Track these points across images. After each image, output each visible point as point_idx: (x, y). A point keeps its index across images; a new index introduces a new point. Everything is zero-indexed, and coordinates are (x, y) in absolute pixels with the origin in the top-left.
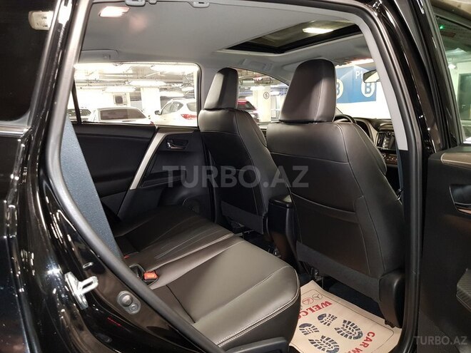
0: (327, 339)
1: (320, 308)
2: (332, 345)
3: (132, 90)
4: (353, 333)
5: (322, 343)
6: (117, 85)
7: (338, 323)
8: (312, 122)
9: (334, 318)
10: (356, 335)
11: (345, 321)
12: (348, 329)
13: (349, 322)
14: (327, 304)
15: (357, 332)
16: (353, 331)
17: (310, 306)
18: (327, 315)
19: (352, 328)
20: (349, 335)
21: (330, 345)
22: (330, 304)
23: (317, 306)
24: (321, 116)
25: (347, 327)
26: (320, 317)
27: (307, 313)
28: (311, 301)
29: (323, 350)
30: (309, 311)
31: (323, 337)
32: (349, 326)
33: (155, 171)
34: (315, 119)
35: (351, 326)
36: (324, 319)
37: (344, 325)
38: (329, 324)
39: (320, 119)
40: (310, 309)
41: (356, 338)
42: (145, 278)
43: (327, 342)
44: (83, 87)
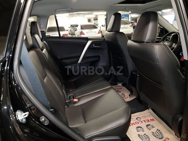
0: (146, 136)
1: (149, 121)
2: (147, 139)
3: (94, 16)
4: (159, 136)
5: (143, 137)
6: (89, 14)
7: (154, 130)
8: (144, 42)
9: (153, 127)
10: (160, 137)
11: (158, 130)
12: (157, 134)
13: (159, 131)
14: (152, 120)
15: (161, 136)
16: (160, 135)
17: (145, 120)
18: (151, 125)
19: (160, 134)
20: (157, 136)
21: (146, 139)
22: (154, 120)
23: (148, 120)
24: (148, 40)
25: (158, 132)
26: (147, 126)
27: (142, 122)
28: (146, 117)
29: (143, 140)
30: (143, 122)
31: (145, 134)
32: (159, 132)
33: (88, 56)
34: (145, 41)
35: (160, 133)
36: (148, 127)
37: (156, 131)
38: (150, 129)
39: (147, 41)
40: (144, 121)
41: (160, 139)
42: (74, 101)
43: (146, 137)
44: (76, 16)
